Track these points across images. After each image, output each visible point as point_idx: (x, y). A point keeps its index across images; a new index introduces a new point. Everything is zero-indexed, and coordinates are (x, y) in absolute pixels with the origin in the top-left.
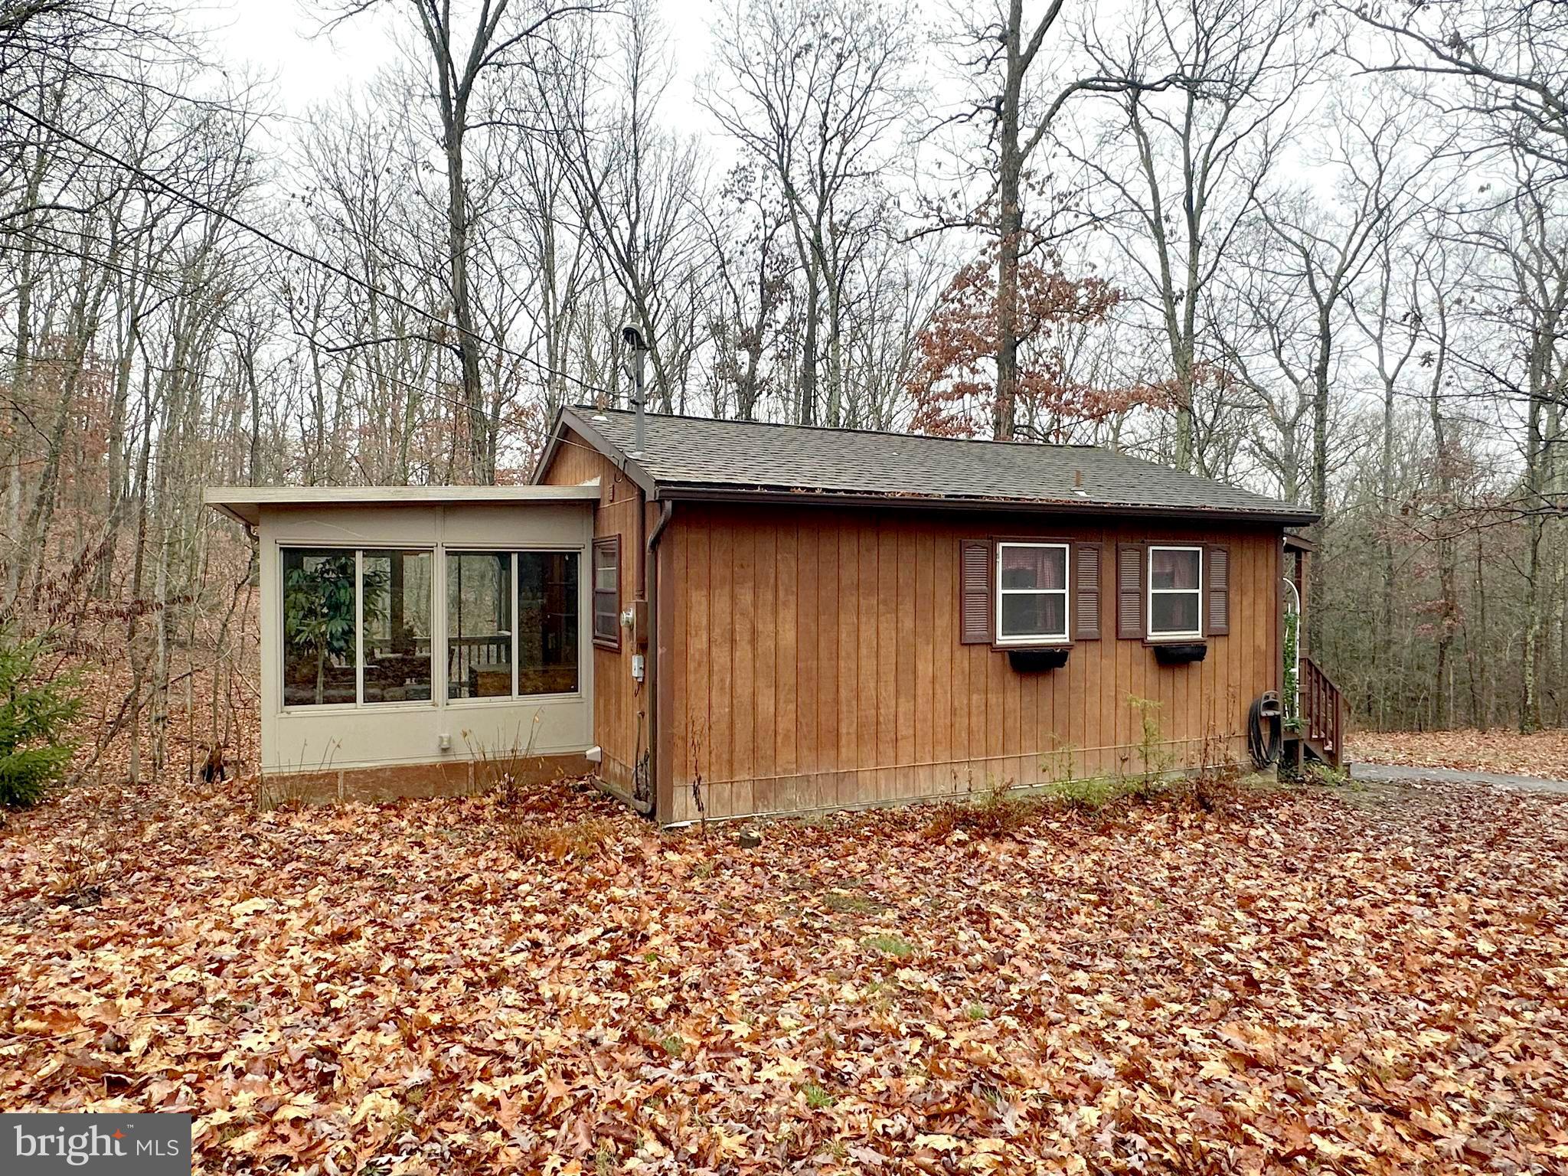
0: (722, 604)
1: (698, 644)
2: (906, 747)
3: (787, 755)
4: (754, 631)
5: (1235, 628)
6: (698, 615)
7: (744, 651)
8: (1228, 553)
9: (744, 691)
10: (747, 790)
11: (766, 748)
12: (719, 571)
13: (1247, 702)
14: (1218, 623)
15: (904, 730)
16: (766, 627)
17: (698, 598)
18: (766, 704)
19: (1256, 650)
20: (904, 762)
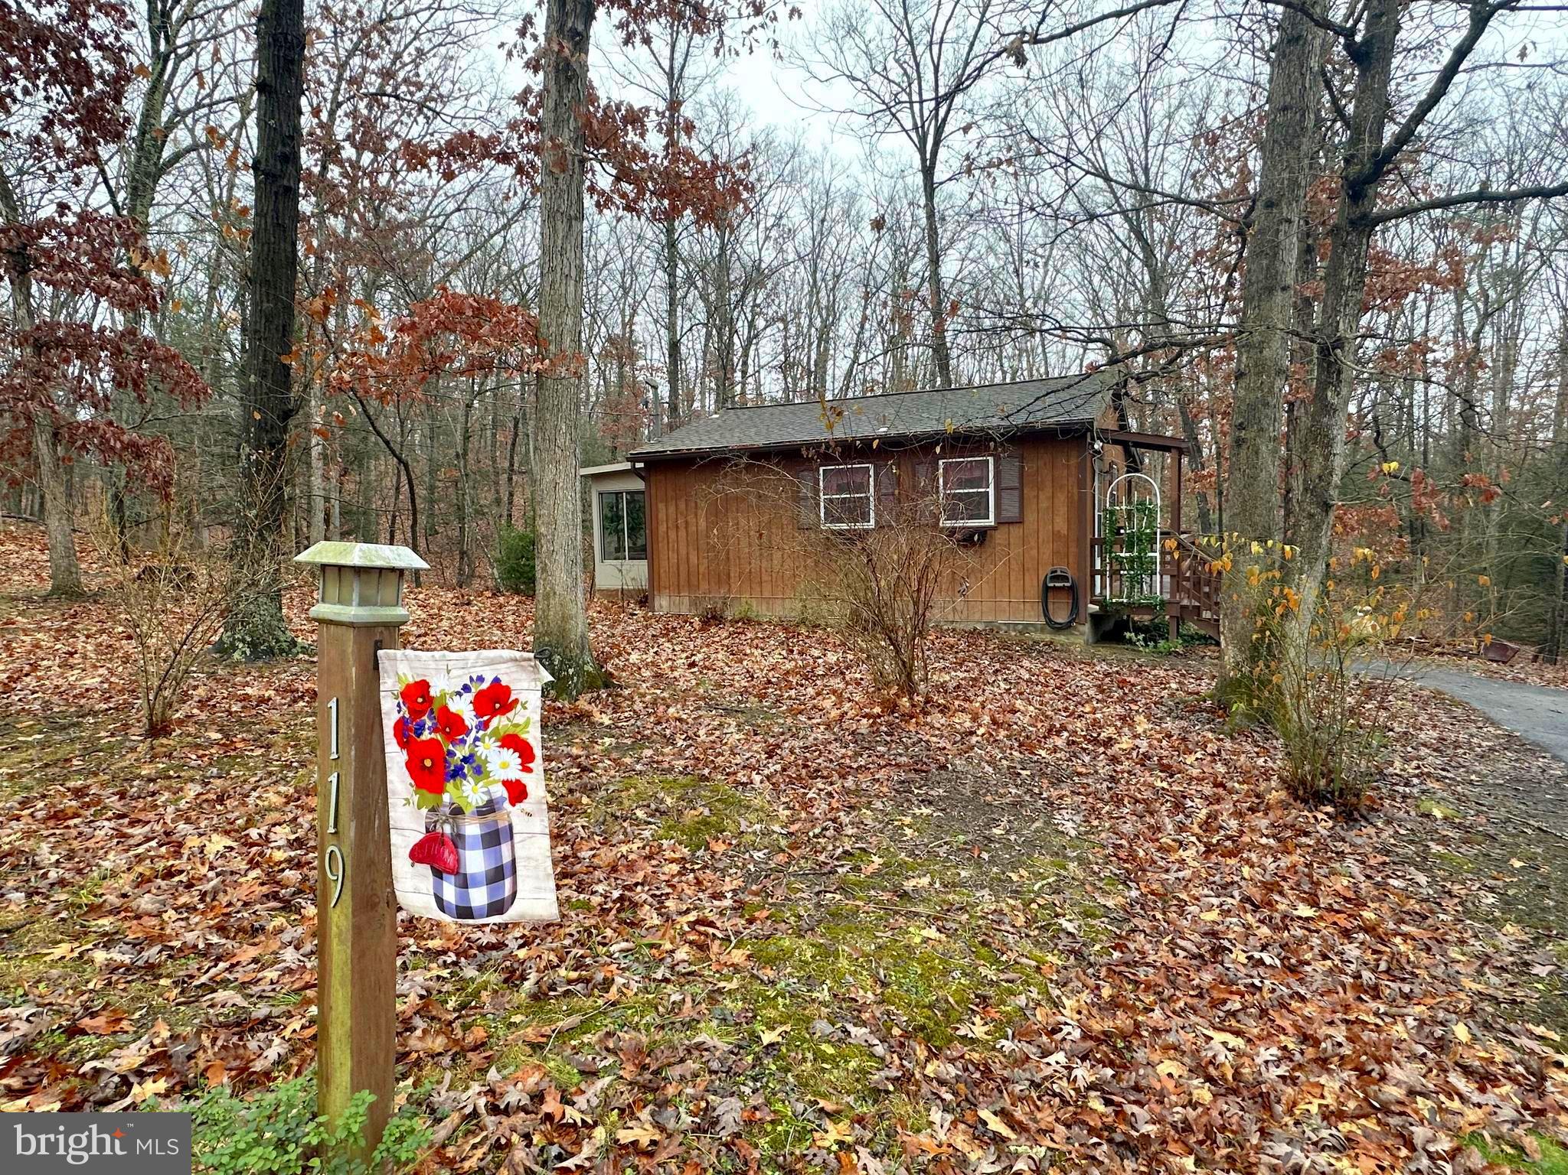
0: (672, 509)
1: (662, 528)
2: (767, 588)
3: (704, 586)
4: (687, 522)
5: (1030, 517)
6: (662, 515)
7: (682, 533)
8: (1022, 459)
9: (683, 552)
10: (686, 600)
11: (694, 581)
12: (670, 493)
13: (1045, 571)
14: (1011, 511)
15: (765, 578)
16: (691, 518)
17: (661, 506)
18: (694, 559)
19: (1056, 536)
20: (766, 595)
